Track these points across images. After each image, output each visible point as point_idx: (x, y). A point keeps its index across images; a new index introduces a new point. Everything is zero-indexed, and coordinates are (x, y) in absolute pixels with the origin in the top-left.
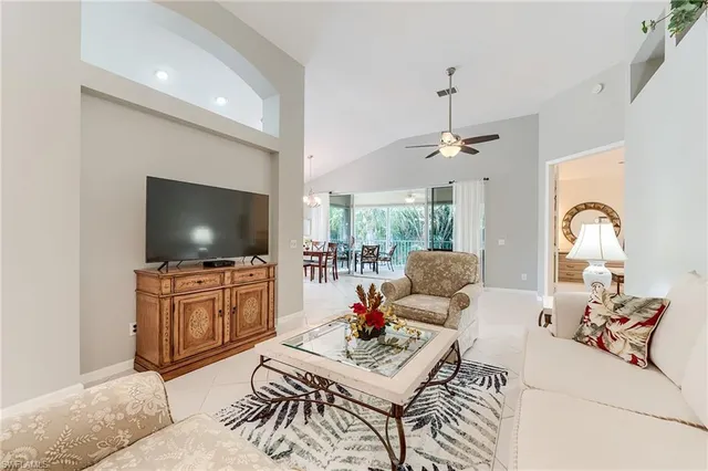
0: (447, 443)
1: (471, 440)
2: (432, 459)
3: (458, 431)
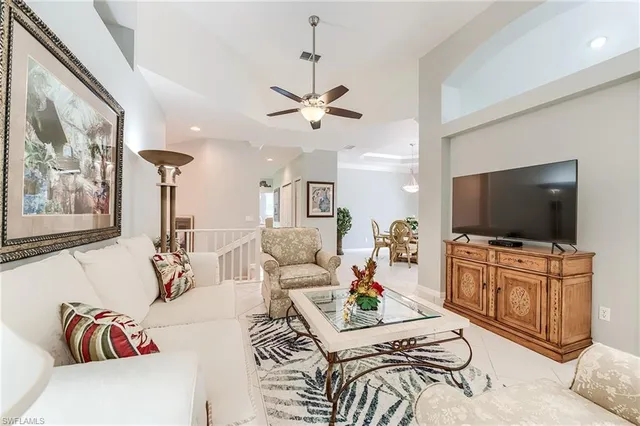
0: (293, 375)
1: (280, 387)
2: (292, 362)
3: (293, 388)
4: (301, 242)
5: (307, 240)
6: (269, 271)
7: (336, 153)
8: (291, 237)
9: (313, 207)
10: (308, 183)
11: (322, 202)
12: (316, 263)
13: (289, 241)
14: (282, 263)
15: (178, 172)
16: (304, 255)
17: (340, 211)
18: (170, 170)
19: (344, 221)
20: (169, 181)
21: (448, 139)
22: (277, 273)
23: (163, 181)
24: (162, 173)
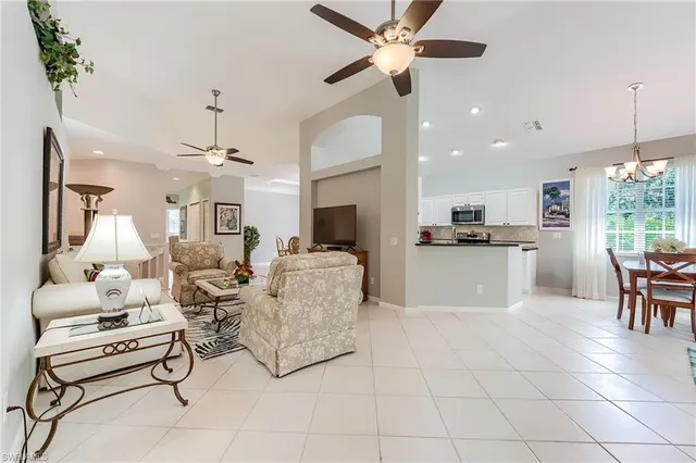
4: (206, 252)
5: (212, 251)
6: (178, 273)
7: (242, 179)
8: (198, 249)
9: (221, 226)
10: (216, 204)
11: (229, 221)
12: (219, 268)
13: (196, 253)
14: (191, 268)
15: (100, 200)
16: (208, 262)
17: (247, 229)
18: (94, 198)
19: (251, 237)
20: (93, 207)
21: (315, 182)
22: (186, 274)
23: (88, 206)
24: (88, 200)
